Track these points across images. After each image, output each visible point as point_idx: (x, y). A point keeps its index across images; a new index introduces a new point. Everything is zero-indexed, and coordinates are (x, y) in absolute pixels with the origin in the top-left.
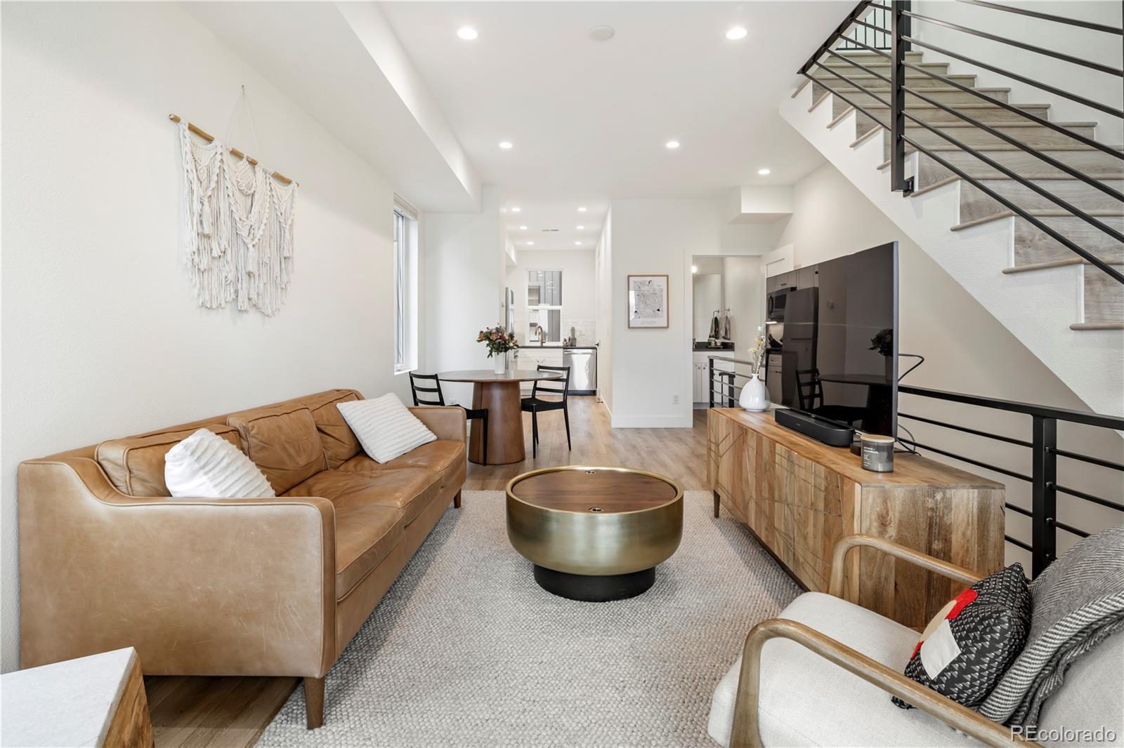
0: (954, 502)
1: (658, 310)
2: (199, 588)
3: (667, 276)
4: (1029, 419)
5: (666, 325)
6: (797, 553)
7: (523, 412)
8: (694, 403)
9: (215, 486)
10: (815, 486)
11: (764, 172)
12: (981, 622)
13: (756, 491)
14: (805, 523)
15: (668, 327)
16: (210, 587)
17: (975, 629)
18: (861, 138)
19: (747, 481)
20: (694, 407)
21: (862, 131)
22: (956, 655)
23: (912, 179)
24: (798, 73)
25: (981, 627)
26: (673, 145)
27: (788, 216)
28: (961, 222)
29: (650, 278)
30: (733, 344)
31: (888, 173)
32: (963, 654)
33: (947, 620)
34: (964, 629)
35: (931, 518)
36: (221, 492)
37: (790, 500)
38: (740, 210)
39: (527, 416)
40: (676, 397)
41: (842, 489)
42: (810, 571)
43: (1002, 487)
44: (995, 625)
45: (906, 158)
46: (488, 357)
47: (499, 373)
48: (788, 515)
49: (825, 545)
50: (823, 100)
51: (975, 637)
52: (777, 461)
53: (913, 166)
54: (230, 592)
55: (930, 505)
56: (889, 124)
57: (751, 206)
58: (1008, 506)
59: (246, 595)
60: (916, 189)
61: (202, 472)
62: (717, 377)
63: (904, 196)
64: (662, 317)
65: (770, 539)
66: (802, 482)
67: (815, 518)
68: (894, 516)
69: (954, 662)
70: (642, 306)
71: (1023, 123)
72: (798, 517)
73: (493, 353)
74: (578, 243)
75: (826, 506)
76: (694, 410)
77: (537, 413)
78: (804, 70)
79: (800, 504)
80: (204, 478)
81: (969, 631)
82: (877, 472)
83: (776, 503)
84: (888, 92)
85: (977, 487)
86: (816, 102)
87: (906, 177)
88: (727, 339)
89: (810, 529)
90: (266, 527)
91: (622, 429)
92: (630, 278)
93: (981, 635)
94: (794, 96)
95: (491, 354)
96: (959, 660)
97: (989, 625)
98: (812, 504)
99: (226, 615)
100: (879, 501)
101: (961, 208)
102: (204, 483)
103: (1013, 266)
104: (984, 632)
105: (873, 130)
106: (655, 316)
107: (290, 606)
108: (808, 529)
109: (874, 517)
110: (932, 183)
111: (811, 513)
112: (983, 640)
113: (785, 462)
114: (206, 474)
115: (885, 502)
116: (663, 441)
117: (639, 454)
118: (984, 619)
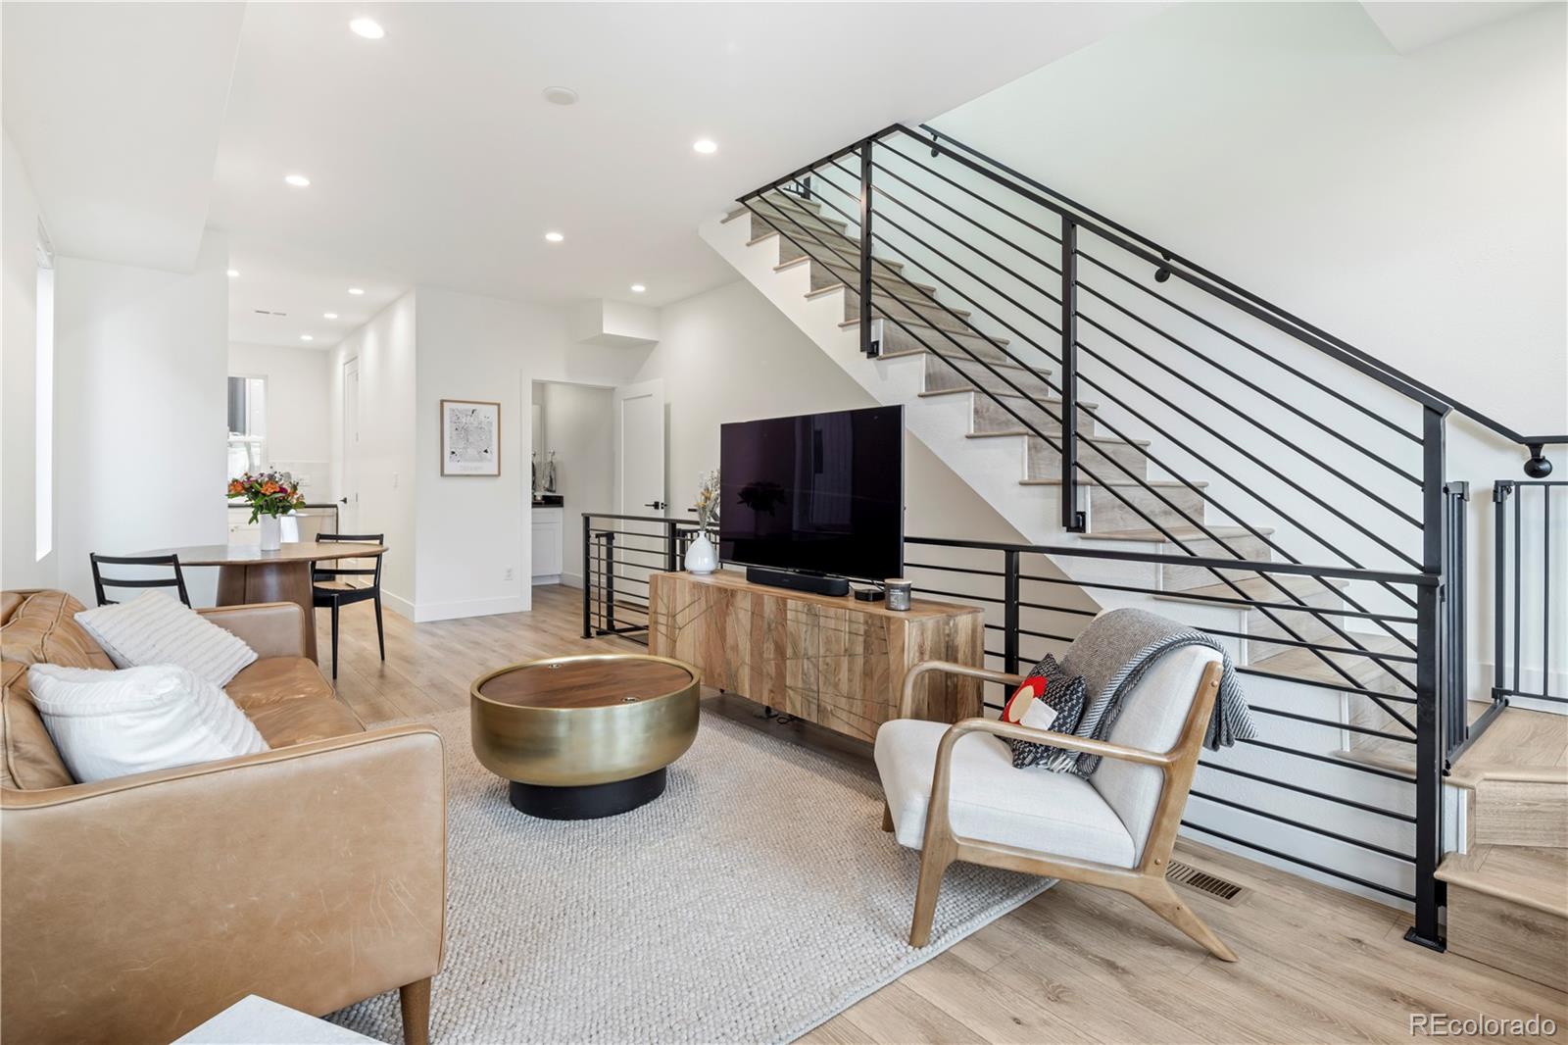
0: (960, 626)
1: (486, 451)
2: (232, 906)
3: (499, 405)
4: (1002, 553)
5: (496, 473)
6: (823, 704)
7: (316, 608)
8: (533, 577)
9: (224, 739)
10: (850, 633)
11: (638, 288)
12: (1067, 688)
13: (752, 655)
14: (837, 670)
15: (499, 474)
16: (255, 898)
17: (1065, 695)
18: (815, 292)
19: (735, 648)
20: (532, 582)
21: (818, 285)
22: (1055, 717)
23: (877, 343)
24: (737, 200)
25: (1069, 692)
26: (554, 237)
27: (653, 344)
28: (927, 390)
29: (474, 407)
30: (561, 498)
31: (855, 332)
32: (1060, 714)
33: (1036, 698)
34: (1055, 698)
35: (947, 642)
36: (234, 749)
37: (810, 653)
38: (602, 329)
39: (323, 614)
40: (509, 571)
41: (888, 629)
42: (844, 716)
43: (983, 610)
44: (1078, 687)
45: (873, 322)
46: (250, 522)
47: (272, 548)
48: (808, 669)
49: (865, 685)
50: (766, 238)
51: (1066, 700)
52: (789, 617)
53: (879, 330)
54: (293, 894)
55: (947, 632)
56: (858, 287)
57: (613, 326)
58: (986, 626)
59: (321, 891)
60: (881, 353)
61: (199, 721)
62: (593, 539)
63: (868, 357)
64: (490, 460)
65: (778, 699)
66: (831, 632)
67: (850, 663)
68: (928, 645)
69: (1054, 722)
70: (462, 444)
71: (927, 303)
72: (826, 667)
73: (259, 516)
74: (307, 338)
75: (866, 648)
76: (533, 587)
77: (340, 607)
78: (742, 200)
79: (828, 653)
80: (204, 731)
81: (1061, 697)
82: (901, 610)
83: (788, 661)
84: (857, 255)
85: (969, 613)
86: (756, 238)
87: (873, 340)
88: (551, 491)
89: (844, 675)
90: (358, 778)
91: (432, 623)
92: (445, 404)
93: (1070, 698)
94: (723, 222)
95: (255, 517)
96: (1058, 718)
97: (1074, 689)
98: (846, 650)
99: (285, 934)
100: (919, 633)
101: (926, 377)
102: (204, 738)
103: (972, 432)
104: (1072, 694)
105: (835, 286)
106: (481, 460)
107: (397, 886)
108: (841, 676)
109: (916, 648)
110: (896, 351)
111: (845, 662)
112: (1072, 700)
113: (803, 617)
114: (205, 722)
115: (922, 634)
116: (509, 632)
117: (494, 651)
118: (1069, 686)
